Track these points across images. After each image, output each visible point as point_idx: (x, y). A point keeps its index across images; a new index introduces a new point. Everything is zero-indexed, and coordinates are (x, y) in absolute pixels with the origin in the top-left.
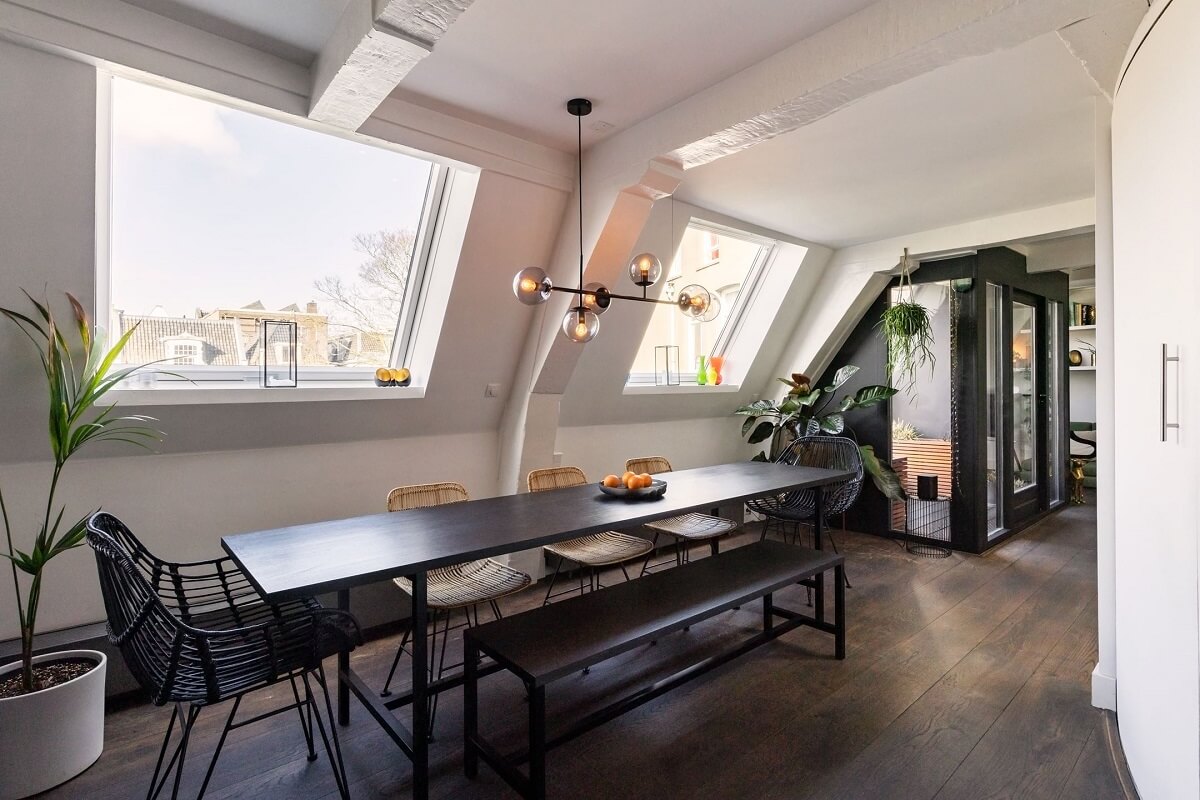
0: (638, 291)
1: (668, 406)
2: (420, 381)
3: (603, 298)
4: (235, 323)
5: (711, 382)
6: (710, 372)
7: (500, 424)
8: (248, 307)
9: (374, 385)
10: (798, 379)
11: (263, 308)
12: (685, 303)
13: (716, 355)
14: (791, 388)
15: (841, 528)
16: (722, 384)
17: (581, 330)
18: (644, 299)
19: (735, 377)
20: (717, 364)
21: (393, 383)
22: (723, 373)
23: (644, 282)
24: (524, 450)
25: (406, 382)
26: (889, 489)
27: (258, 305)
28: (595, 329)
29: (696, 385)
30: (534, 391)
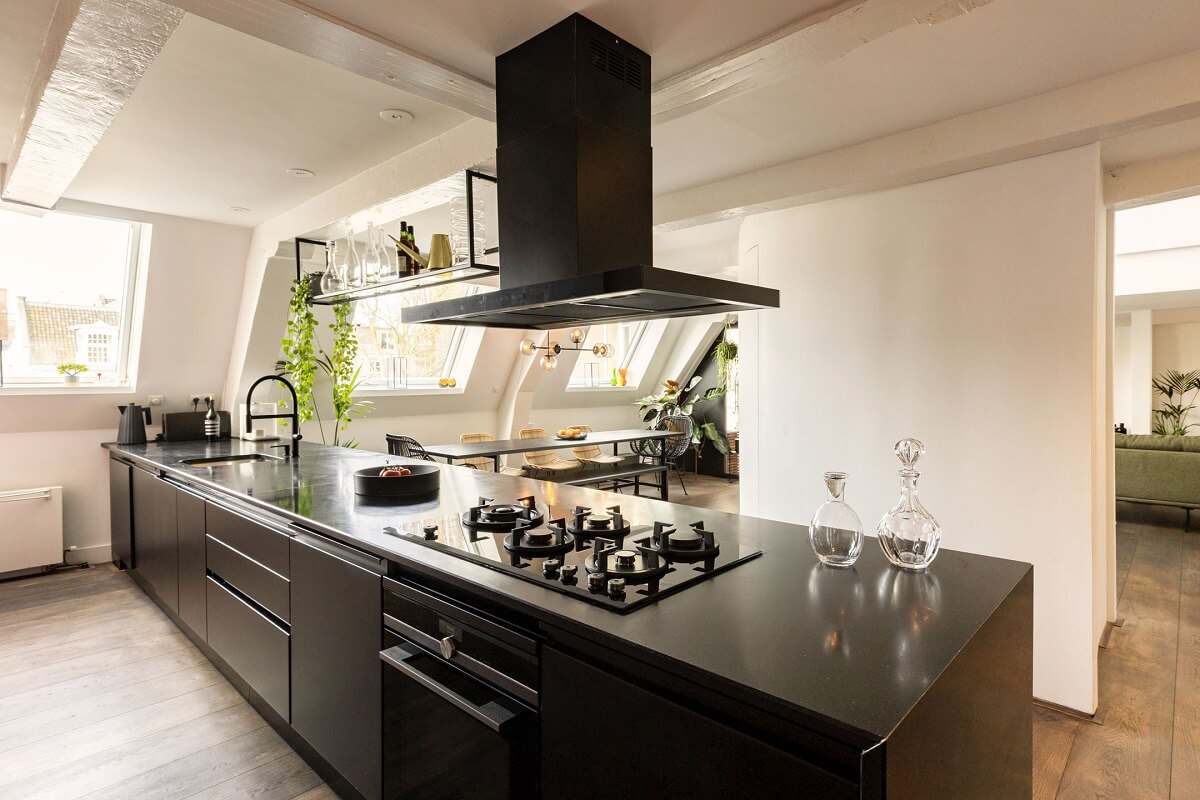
0: (574, 346)
1: (591, 399)
2: (462, 385)
3: (557, 349)
5: (619, 384)
6: (619, 378)
7: (499, 408)
9: (438, 387)
10: (672, 383)
12: (596, 351)
13: (623, 367)
14: (667, 389)
15: (694, 471)
16: (627, 385)
17: (548, 365)
18: (577, 350)
19: (635, 381)
20: (623, 374)
21: (448, 385)
22: (627, 379)
23: (577, 341)
24: (513, 422)
25: (455, 385)
26: (723, 449)
28: (554, 365)
29: (610, 386)
30: (521, 390)
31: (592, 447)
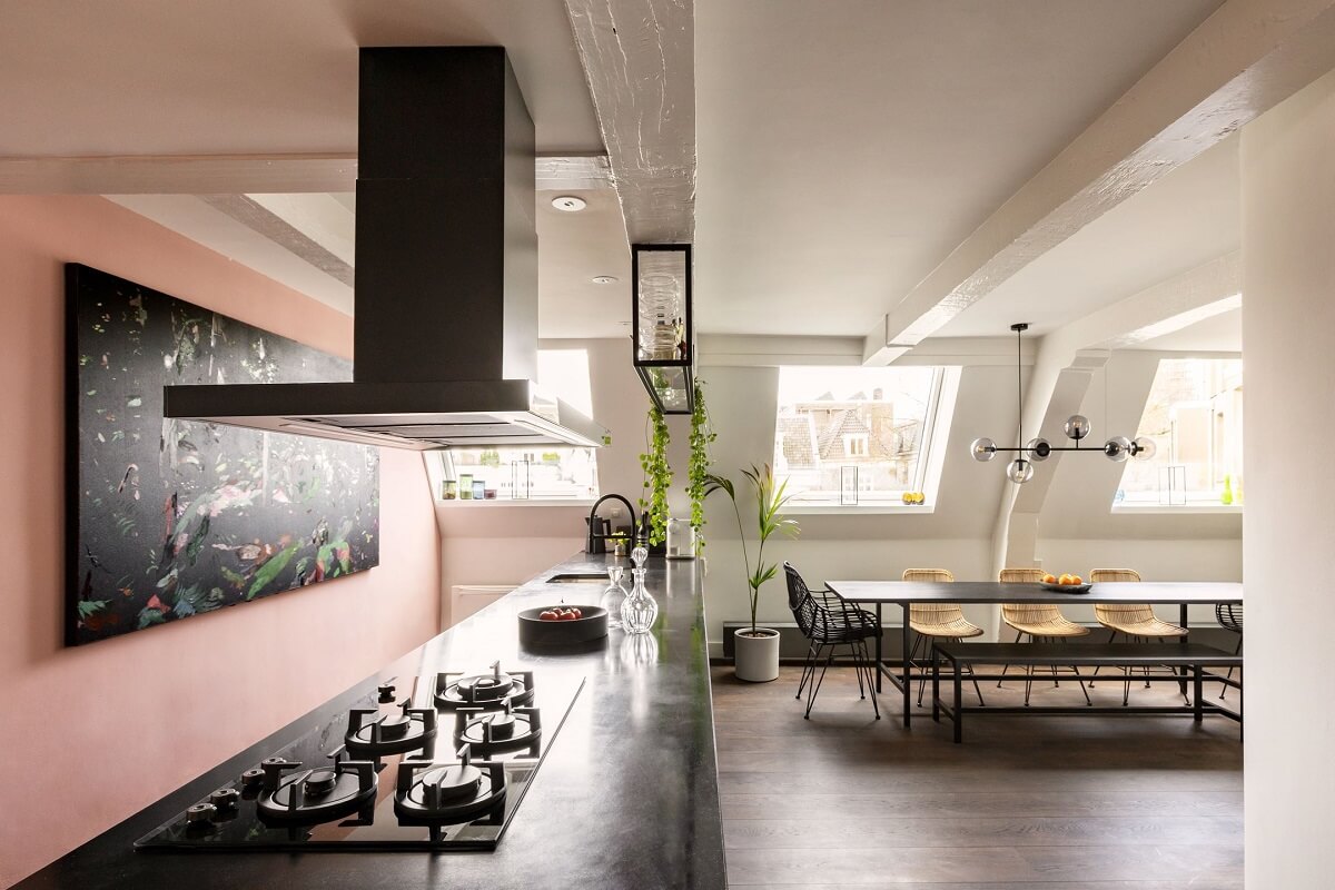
0: (1072, 443)
2: (931, 504)
3: (1042, 450)
4: (810, 416)
8: (820, 399)
9: (902, 504)
11: (832, 399)
17: (1021, 475)
18: (1077, 449)
21: (914, 502)
23: (1077, 436)
25: (922, 502)
27: (828, 396)
29: (1220, 504)
30: (1014, 511)
31: (1139, 606)
